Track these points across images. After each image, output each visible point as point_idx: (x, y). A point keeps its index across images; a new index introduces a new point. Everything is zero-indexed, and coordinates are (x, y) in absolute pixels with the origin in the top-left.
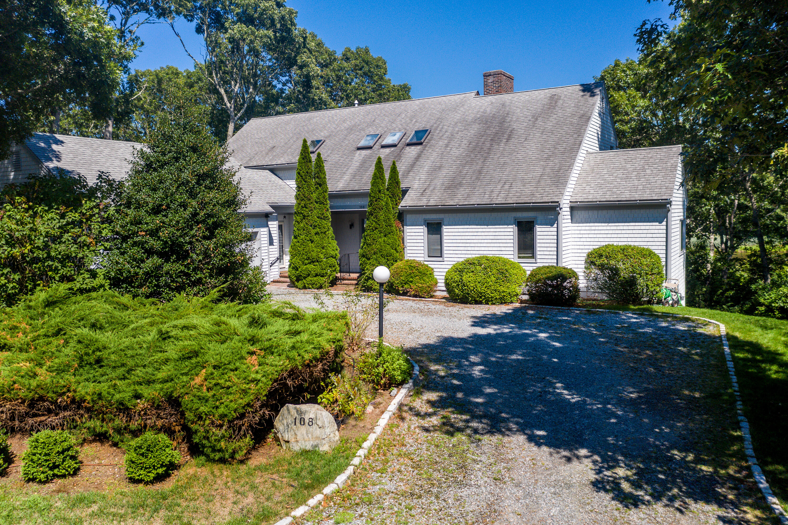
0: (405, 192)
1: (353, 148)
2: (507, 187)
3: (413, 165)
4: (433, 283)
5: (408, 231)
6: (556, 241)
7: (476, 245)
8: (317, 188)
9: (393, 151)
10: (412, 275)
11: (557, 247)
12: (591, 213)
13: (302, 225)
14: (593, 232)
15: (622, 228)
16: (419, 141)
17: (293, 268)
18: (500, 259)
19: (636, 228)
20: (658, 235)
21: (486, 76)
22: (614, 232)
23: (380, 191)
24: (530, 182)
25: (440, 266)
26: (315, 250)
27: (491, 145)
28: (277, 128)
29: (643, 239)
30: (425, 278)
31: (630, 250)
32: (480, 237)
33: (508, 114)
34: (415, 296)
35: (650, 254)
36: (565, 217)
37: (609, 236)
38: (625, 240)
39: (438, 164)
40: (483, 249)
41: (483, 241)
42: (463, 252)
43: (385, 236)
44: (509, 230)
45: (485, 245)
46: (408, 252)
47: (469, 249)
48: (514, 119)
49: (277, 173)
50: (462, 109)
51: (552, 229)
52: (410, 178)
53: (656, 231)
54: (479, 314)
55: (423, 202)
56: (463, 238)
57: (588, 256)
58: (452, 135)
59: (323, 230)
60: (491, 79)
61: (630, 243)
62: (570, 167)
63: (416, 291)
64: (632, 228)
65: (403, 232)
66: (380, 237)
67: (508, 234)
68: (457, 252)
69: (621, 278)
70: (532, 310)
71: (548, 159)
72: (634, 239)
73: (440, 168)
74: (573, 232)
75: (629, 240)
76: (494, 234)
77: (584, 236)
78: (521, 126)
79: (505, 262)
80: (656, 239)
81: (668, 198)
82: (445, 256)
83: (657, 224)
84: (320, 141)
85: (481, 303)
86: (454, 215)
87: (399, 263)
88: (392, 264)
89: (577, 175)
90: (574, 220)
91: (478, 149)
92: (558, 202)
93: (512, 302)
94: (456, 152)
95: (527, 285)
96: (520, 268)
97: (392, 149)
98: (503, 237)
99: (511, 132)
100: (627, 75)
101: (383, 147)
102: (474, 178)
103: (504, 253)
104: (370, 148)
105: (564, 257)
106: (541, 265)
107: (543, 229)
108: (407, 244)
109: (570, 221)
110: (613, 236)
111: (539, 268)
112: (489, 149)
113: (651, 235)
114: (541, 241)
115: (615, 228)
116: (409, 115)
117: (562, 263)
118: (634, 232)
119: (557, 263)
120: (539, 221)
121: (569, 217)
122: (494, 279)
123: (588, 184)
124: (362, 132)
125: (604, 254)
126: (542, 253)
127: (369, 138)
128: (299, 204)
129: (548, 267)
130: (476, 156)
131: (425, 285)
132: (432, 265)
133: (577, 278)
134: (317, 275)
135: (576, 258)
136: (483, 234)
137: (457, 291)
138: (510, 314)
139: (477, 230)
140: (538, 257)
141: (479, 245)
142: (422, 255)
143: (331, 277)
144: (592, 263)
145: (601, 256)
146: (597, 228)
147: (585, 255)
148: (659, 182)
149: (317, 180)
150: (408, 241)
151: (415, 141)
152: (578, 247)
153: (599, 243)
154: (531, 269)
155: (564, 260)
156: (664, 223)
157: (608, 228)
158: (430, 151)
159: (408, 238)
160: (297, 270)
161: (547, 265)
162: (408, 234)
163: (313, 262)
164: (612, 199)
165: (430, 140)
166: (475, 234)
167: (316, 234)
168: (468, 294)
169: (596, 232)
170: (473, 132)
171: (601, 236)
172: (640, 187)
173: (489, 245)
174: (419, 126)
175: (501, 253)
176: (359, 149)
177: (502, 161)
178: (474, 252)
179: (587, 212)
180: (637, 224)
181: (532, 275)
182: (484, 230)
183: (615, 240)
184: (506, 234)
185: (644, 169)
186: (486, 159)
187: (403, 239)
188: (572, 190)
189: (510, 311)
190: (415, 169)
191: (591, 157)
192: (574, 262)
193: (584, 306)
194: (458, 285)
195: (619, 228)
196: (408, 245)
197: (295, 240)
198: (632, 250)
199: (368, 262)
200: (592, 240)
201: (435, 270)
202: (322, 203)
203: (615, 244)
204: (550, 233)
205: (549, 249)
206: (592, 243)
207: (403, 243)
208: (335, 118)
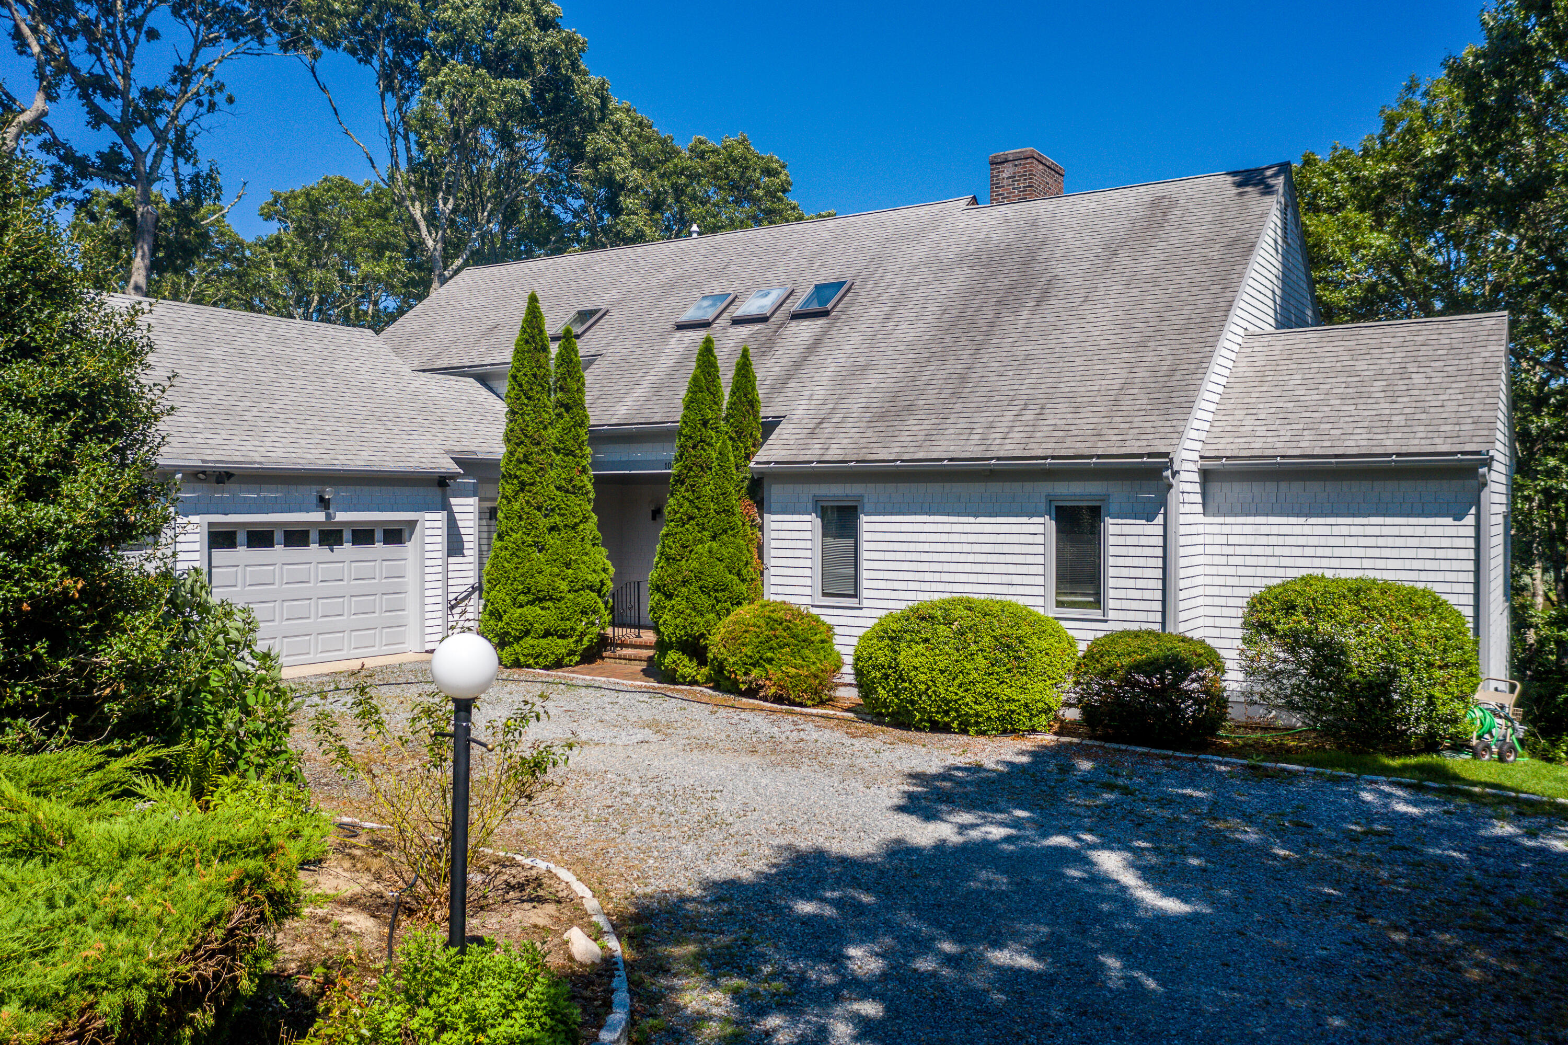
0: (769, 427)
1: (670, 326)
2: (1029, 415)
3: (799, 364)
4: (828, 665)
5: (774, 526)
6: (1160, 563)
7: (947, 567)
8: (560, 415)
9: (757, 333)
10: (773, 643)
11: (1164, 580)
12: (1257, 487)
13: (517, 506)
14: (1263, 541)
15: (1345, 530)
16: (822, 308)
17: (491, 614)
18: (1004, 607)
19: (1386, 531)
20: (1451, 554)
21: (996, 163)
22: (1323, 541)
23: (705, 424)
24: (1091, 404)
25: (850, 621)
26: (548, 569)
27: (998, 314)
28: (512, 287)
29: (1408, 564)
30: (806, 652)
31: (1376, 593)
32: (957, 548)
33: (1043, 243)
34: (779, 699)
35: (1437, 605)
36: (1187, 498)
37: (1309, 551)
38: (1356, 563)
39: (861, 361)
40: (963, 578)
41: (962, 558)
42: (912, 586)
43: (714, 538)
44: (1033, 529)
45: (968, 567)
46: (774, 580)
47: (928, 577)
48: (1059, 253)
49: (495, 384)
50: (932, 235)
51: (1149, 529)
52: (788, 393)
53: (1446, 542)
54: (934, 767)
55: (813, 452)
56: (912, 547)
57: (1252, 606)
58: (903, 293)
59: (571, 521)
60: (1007, 171)
61: (1371, 575)
62: (1203, 363)
63: (782, 687)
64: (1376, 531)
65: (761, 529)
66: (701, 541)
67: (1031, 539)
68: (896, 585)
69: (1354, 676)
70: (1088, 758)
71: (1141, 345)
72: (1380, 564)
73: (864, 369)
74: (1209, 539)
75: (1367, 563)
76: (993, 538)
77: (1239, 550)
78: (1074, 270)
79: (1019, 616)
80: (1445, 565)
81: (1483, 448)
82: (866, 593)
83: (1449, 520)
84: (597, 311)
85: (946, 729)
86: (891, 487)
87: (745, 612)
88: (728, 612)
89: (1220, 389)
90: (1212, 505)
91: (963, 324)
92: (1166, 455)
93: (1033, 730)
94: (906, 332)
95: (1077, 683)
96: (1058, 634)
97: (757, 327)
98: (1017, 549)
99: (1049, 282)
100: (1335, 182)
101: (737, 322)
102: (946, 393)
103: (1020, 590)
104: (706, 325)
105: (1182, 606)
106: (1119, 627)
107: (1126, 530)
108: (770, 562)
109: (1199, 508)
110: (1320, 552)
111: (1113, 638)
112: (992, 324)
113: (1430, 553)
114: (1121, 561)
115: (1326, 530)
116: (807, 252)
117: (1176, 626)
118: (1381, 542)
119: (1164, 624)
120: (1114, 508)
121: (1198, 498)
122: (982, 663)
123: (1250, 410)
124: (696, 292)
125: (1299, 601)
126: (1122, 594)
127: (706, 303)
128: (512, 453)
129: (1137, 635)
130: (957, 340)
131: (804, 672)
132: (828, 617)
133: (1220, 669)
134: (547, 634)
135: (1217, 611)
136: (963, 538)
137: (882, 693)
138: (1022, 768)
139: (947, 528)
140: (1111, 604)
141: (953, 568)
142: (808, 591)
143: (585, 639)
144: (1264, 626)
145: (1290, 608)
146: (1275, 529)
147: (1243, 602)
148: (1451, 407)
149: (559, 394)
150: (774, 553)
151: (815, 307)
152: (1221, 581)
153: (1280, 572)
154: (1091, 636)
155: (1183, 616)
156: (1470, 519)
157: (1307, 530)
158: (846, 330)
159: (774, 544)
160: (500, 618)
161: (1134, 627)
162: (774, 535)
163: (541, 600)
164: (1317, 451)
165: (847, 307)
166: (944, 538)
167: (552, 529)
168: (912, 702)
169: (1273, 540)
170: (953, 285)
171: (1286, 551)
172: (1398, 420)
173: (978, 568)
174: (827, 276)
175: (1012, 590)
176: (681, 327)
177: (1021, 351)
178: (941, 587)
179: (1246, 485)
180: (1389, 520)
181: (1090, 655)
182: (967, 528)
183: (1325, 563)
184: (1024, 539)
185: (1404, 373)
186: (980, 347)
187: (760, 548)
188: (1206, 426)
189: (1025, 759)
190: (804, 373)
191: (1258, 344)
192: (1209, 622)
193: (1240, 751)
194: (886, 676)
195: (1336, 530)
196: (773, 562)
197: (500, 544)
198: (1383, 592)
199: (668, 604)
200: (1262, 561)
201: (837, 630)
202: (571, 453)
203: (1329, 574)
204: (1144, 541)
205: (1141, 584)
206: (1260, 572)
207: (761, 557)
208: (642, 263)
